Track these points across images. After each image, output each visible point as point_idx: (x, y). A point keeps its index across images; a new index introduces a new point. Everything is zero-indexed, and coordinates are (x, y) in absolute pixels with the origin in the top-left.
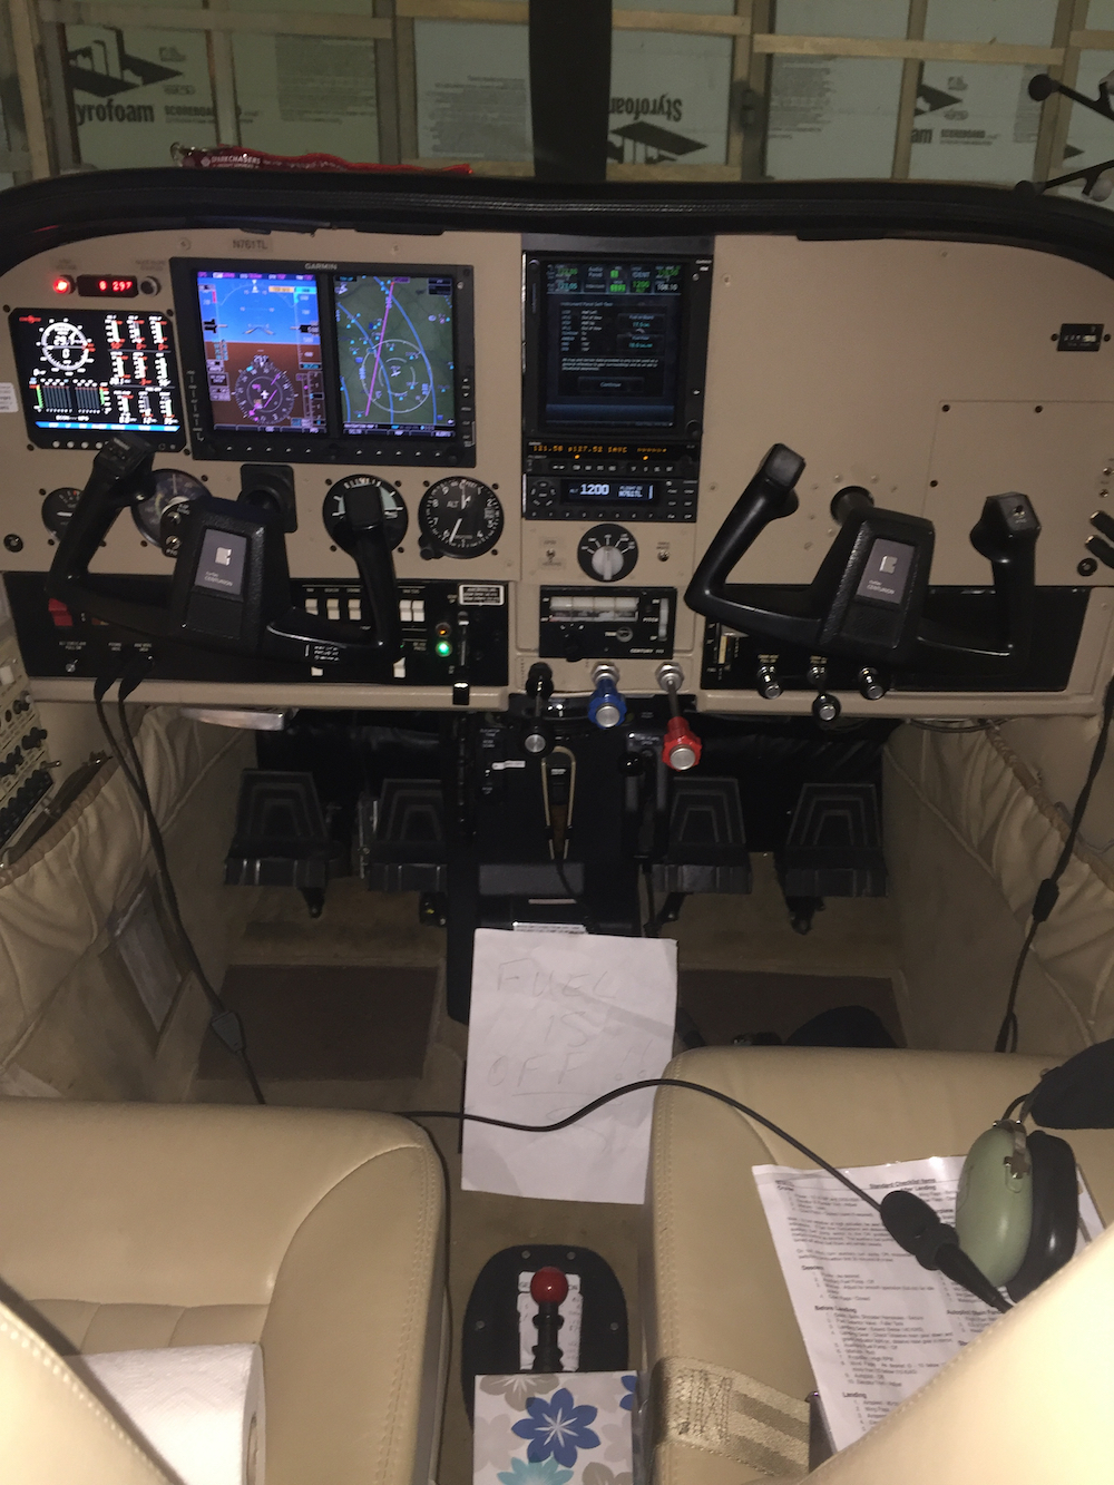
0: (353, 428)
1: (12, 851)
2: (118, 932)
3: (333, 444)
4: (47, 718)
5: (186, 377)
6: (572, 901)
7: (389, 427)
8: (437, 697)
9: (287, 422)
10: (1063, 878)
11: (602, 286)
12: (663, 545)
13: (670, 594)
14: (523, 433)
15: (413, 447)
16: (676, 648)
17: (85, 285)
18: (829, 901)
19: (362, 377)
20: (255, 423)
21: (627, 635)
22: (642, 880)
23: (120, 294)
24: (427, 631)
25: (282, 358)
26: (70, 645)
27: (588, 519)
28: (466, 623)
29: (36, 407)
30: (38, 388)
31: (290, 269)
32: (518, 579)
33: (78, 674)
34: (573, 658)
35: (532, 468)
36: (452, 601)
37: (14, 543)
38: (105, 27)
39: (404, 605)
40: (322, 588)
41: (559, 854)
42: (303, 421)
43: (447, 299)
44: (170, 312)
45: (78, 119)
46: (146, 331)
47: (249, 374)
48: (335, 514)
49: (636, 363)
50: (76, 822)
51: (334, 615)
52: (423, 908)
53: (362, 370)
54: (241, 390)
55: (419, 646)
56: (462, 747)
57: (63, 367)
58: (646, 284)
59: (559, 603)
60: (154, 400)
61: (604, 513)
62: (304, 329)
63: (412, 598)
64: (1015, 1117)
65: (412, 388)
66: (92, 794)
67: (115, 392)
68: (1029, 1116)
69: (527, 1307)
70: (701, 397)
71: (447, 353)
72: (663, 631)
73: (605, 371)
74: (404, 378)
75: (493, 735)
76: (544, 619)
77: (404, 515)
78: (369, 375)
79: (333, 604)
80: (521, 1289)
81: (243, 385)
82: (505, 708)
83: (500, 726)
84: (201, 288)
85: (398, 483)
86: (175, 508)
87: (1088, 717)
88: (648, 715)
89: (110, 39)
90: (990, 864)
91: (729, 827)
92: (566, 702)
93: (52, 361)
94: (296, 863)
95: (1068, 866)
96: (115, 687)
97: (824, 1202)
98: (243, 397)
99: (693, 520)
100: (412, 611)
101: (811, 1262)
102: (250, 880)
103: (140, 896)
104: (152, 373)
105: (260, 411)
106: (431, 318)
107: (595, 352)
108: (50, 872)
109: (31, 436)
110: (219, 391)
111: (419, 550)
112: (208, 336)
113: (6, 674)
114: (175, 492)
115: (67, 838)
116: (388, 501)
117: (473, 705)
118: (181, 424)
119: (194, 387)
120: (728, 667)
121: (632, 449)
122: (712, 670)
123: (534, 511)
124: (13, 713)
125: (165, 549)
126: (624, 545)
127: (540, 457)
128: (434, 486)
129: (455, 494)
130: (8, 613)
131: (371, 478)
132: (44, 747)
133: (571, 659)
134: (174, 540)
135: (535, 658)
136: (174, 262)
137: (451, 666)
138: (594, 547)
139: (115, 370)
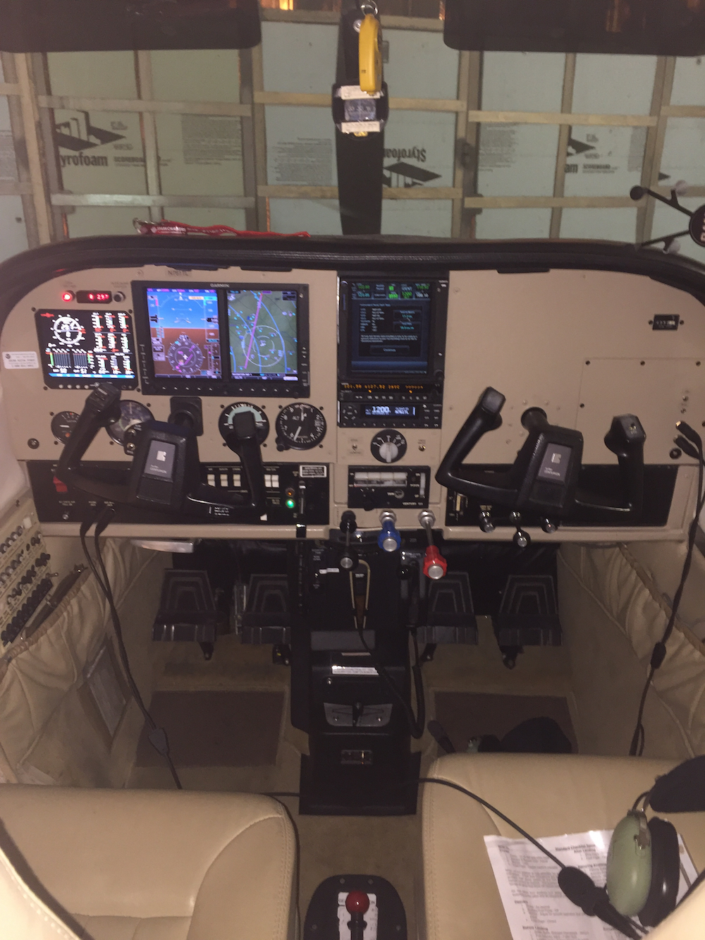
0: (237, 375)
1: (28, 629)
2: (89, 676)
3: (226, 385)
4: (50, 547)
5: (139, 348)
6: (368, 654)
7: (258, 375)
8: (288, 531)
9: (199, 372)
10: (669, 641)
11: (384, 295)
12: (422, 441)
13: (426, 470)
14: (338, 377)
15: (273, 387)
16: (430, 501)
17: (81, 296)
18: (525, 648)
19: (243, 346)
20: (181, 373)
21: (401, 494)
22: (411, 637)
23: (102, 302)
24: (281, 493)
25: (196, 337)
26: (65, 503)
27: (377, 427)
28: (304, 487)
29: (49, 365)
30: (51, 354)
31: (201, 287)
32: (335, 462)
33: (70, 520)
34: (368, 509)
35: (344, 398)
36: (296, 475)
37: (34, 443)
38: (78, 111)
39: (267, 477)
40: (217, 468)
41: (360, 625)
42: (208, 371)
43: (293, 303)
44: (130, 311)
45: (62, 163)
46: (116, 322)
47: (176, 346)
48: (226, 424)
49: (404, 338)
50: (66, 608)
51: (224, 484)
52: (274, 653)
53: (243, 343)
54: (171, 355)
55: (276, 502)
56: (301, 560)
57: (66, 342)
58: (410, 294)
59: (359, 476)
60: (120, 361)
61: (386, 424)
62: (209, 320)
63: (271, 473)
64: (640, 808)
65: (272, 352)
66: (75, 591)
67: (97, 356)
68: (649, 806)
69: (344, 915)
70: (443, 357)
71: (293, 333)
72: (422, 492)
73: (386, 342)
74: (268, 346)
75: (320, 553)
76: (350, 486)
77: (267, 425)
78: (247, 346)
79: (224, 477)
80: (340, 903)
81: (173, 352)
82: (327, 538)
83: (324, 547)
84: (149, 297)
85: (264, 407)
86: (132, 427)
87: (680, 542)
88: (413, 540)
89: (81, 117)
90: (625, 629)
91: (463, 602)
92: (364, 534)
93: (60, 339)
94: (197, 627)
95: (671, 635)
96: (93, 527)
97: (527, 859)
98: (172, 358)
99: (440, 427)
100: (272, 481)
101: (520, 898)
102: (168, 638)
103: (102, 651)
104: (119, 345)
105: (184, 367)
106: (284, 313)
107: (379, 332)
108: (50, 642)
109: (46, 381)
110: (158, 355)
111: (276, 445)
112: (153, 325)
113: (27, 523)
114: (131, 413)
115: (61, 618)
116: (258, 418)
117: (309, 536)
118: (135, 374)
119: (144, 354)
120: (462, 513)
121: (402, 386)
122: (452, 515)
123: (344, 422)
124: (31, 545)
125: (126, 449)
126: (398, 442)
127: (348, 392)
128: (285, 408)
129: (297, 412)
130: (29, 485)
131: (247, 404)
132: (48, 565)
133: (367, 509)
134: (132, 446)
135: (345, 508)
136: (135, 284)
137: (295, 516)
138: (381, 443)
139: (97, 343)
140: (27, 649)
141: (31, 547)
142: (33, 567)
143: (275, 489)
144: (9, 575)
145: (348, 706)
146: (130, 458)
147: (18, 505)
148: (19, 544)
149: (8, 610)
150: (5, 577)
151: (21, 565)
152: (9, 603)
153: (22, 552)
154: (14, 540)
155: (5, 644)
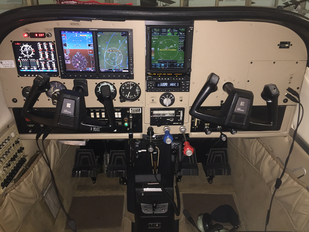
0: (102, 70)
2: (44, 195)
3: (97, 74)
4: (24, 144)
5: (59, 58)
6: (158, 183)
7: (112, 69)
8: (126, 136)
9: (85, 69)
10: (283, 178)
11: (166, 34)
12: (181, 97)
13: (183, 109)
14: (146, 70)
15: (118, 75)
16: (184, 122)
17: (32, 35)
20: (78, 69)
21: (172, 119)
23: (41, 37)
24: (122, 120)
25: (83, 52)
26: (30, 126)
27: (162, 91)
28: (132, 117)
29: (20, 66)
30: (20, 61)
31: (85, 31)
32: (145, 106)
33: (32, 133)
35: (148, 80)
36: (128, 112)
37: (15, 100)
39: (116, 113)
40: (95, 110)
41: (155, 173)
42: (90, 68)
43: (126, 37)
44: (54, 42)
46: (48, 46)
47: (75, 57)
48: (98, 91)
50: (32, 170)
51: (98, 116)
52: (120, 180)
55: (120, 123)
56: (131, 147)
57: (27, 56)
58: (177, 33)
59: (155, 112)
60: (51, 64)
61: (166, 90)
62: (89, 45)
63: (118, 112)
67: (40, 62)
70: (191, 61)
72: (181, 119)
75: (138, 144)
76: (151, 116)
77: (115, 91)
79: (98, 114)
81: (74, 60)
82: (142, 138)
83: (140, 141)
84: (62, 35)
85: (114, 84)
86: (56, 93)
88: (177, 138)
90: (259, 171)
92: (156, 136)
93: (24, 54)
94: (89, 171)
98: (74, 63)
99: (189, 91)
100: (118, 115)
102: (78, 176)
103: (50, 185)
104: (50, 57)
105: (78, 66)
108: (25, 184)
109: (19, 73)
110: (67, 61)
111: (119, 100)
112: (64, 48)
113: (13, 135)
114: (57, 87)
115: (30, 174)
116: (112, 88)
117: (134, 137)
118: (58, 70)
119: (61, 60)
120: (197, 127)
121: (173, 74)
122: (193, 128)
123: (148, 90)
124: (15, 144)
125: (53, 103)
126: (171, 98)
127: (150, 76)
128: (123, 84)
129: (129, 86)
130: (14, 118)
131: (107, 82)
132: (23, 152)
133: (158, 126)
134: (56, 101)
135: (149, 125)
136: (55, 29)
137: (128, 129)
138: (164, 99)
139: (40, 56)
140: (14, 188)
141: (15, 145)
142: (16, 153)
143: (119, 118)
144: (4, 158)
145: (151, 205)
146: (55, 106)
147: (8, 127)
148: (9, 144)
149: (4, 173)
150: (2, 159)
151: (10, 153)
152: (4, 170)
153: (11, 147)
154: (6, 143)
155: (3, 188)
